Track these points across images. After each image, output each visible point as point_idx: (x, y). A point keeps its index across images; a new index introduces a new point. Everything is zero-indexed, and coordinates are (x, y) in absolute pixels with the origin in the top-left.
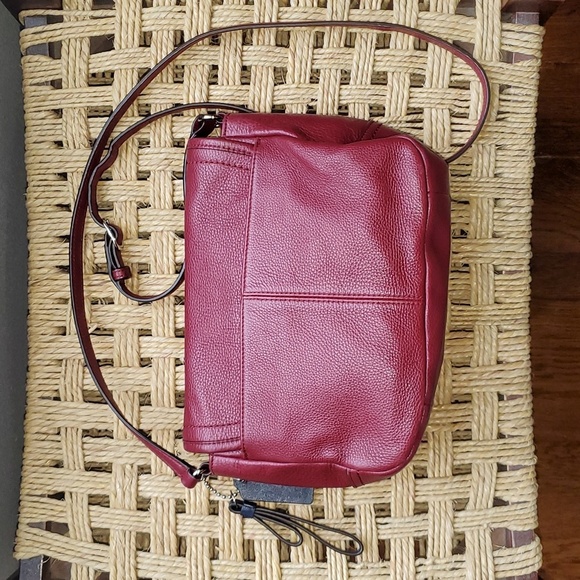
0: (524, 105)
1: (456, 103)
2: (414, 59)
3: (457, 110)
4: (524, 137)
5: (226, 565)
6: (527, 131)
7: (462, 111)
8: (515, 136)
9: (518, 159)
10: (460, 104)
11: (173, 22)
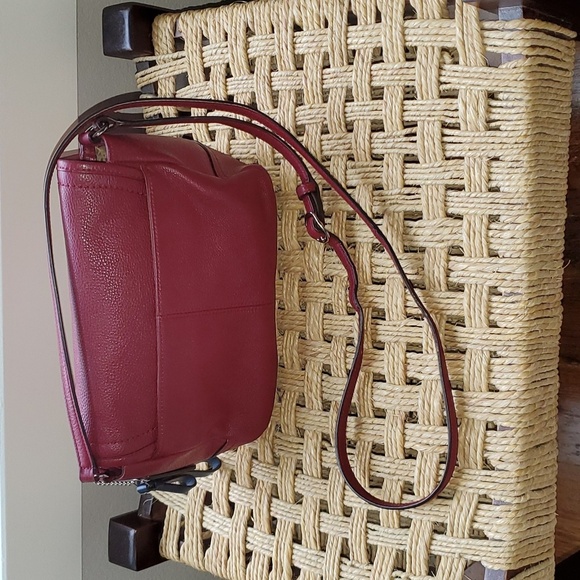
0: (513, 111)
1: (446, 113)
2: (405, 71)
3: (448, 121)
4: (516, 146)
5: (256, 534)
6: (519, 140)
7: (453, 121)
8: (505, 146)
9: (512, 171)
10: (451, 114)
11: (222, 56)
